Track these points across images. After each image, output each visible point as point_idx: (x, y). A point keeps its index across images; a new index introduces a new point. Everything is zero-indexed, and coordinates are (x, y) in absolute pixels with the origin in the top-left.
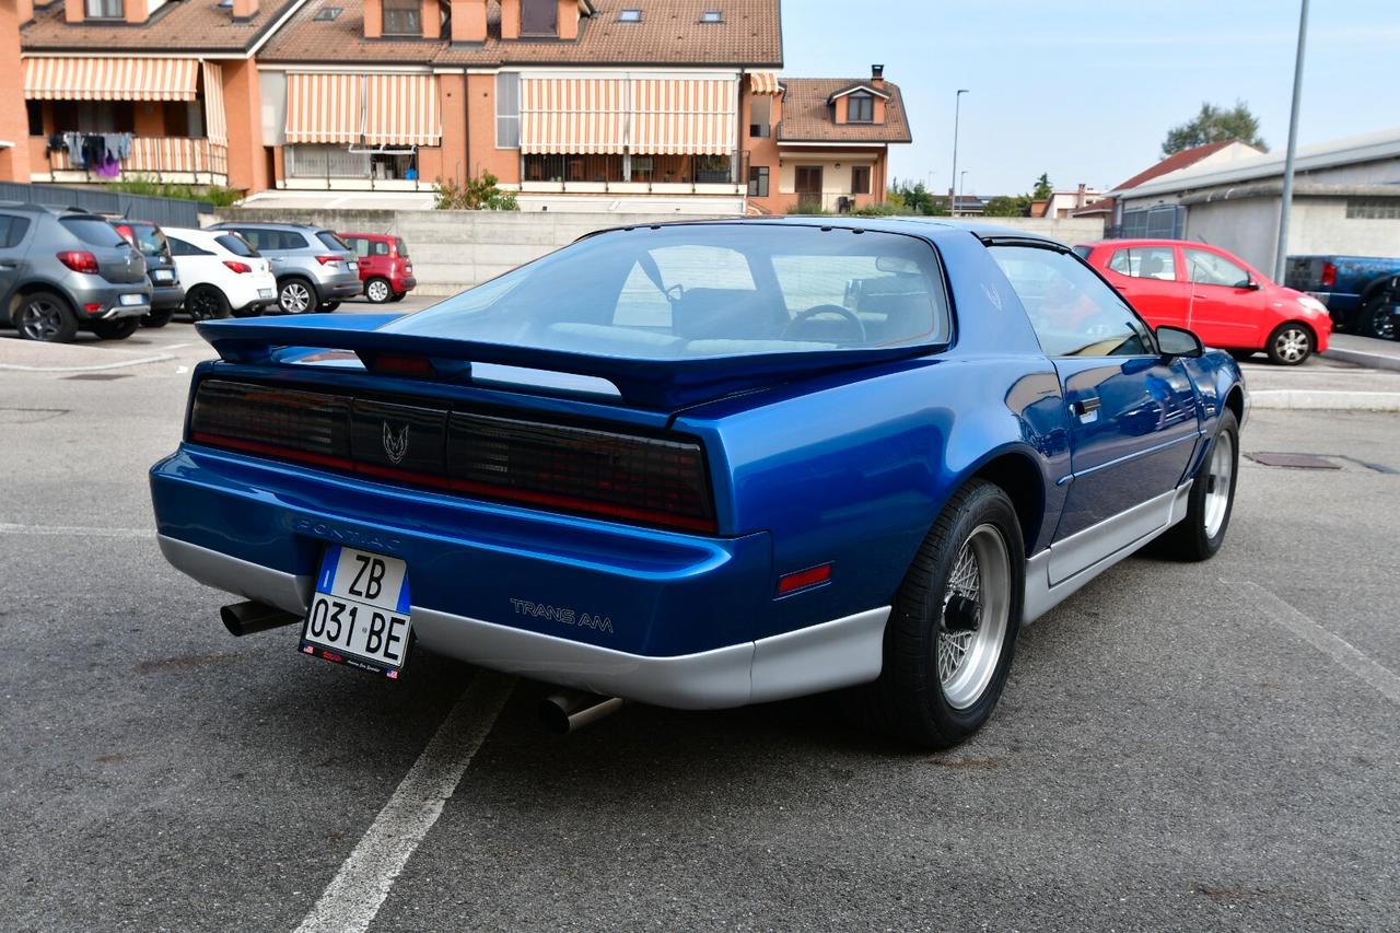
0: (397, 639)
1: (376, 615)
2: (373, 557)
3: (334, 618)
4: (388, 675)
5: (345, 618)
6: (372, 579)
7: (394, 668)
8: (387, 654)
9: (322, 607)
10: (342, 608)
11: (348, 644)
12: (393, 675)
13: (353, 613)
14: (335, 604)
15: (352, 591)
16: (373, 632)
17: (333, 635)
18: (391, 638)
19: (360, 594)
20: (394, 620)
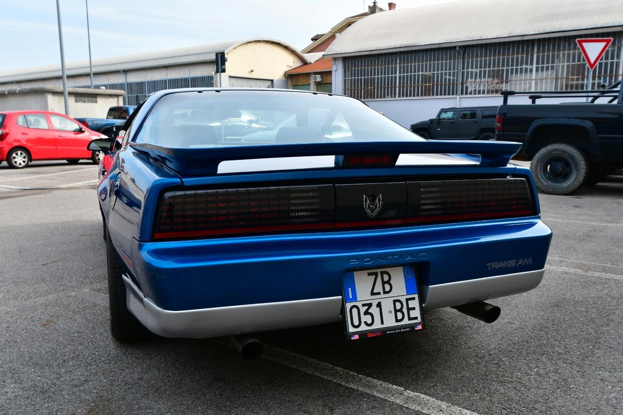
0: (414, 309)
1: (395, 301)
2: (379, 271)
3: (366, 313)
4: (416, 329)
5: (374, 310)
6: (384, 283)
7: (418, 324)
8: (410, 319)
9: (355, 311)
10: (370, 305)
11: (382, 323)
12: (420, 327)
13: (379, 305)
14: (363, 305)
15: (373, 294)
16: (396, 311)
17: (369, 322)
18: (409, 309)
19: (379, 293)
20: (407, 300)
